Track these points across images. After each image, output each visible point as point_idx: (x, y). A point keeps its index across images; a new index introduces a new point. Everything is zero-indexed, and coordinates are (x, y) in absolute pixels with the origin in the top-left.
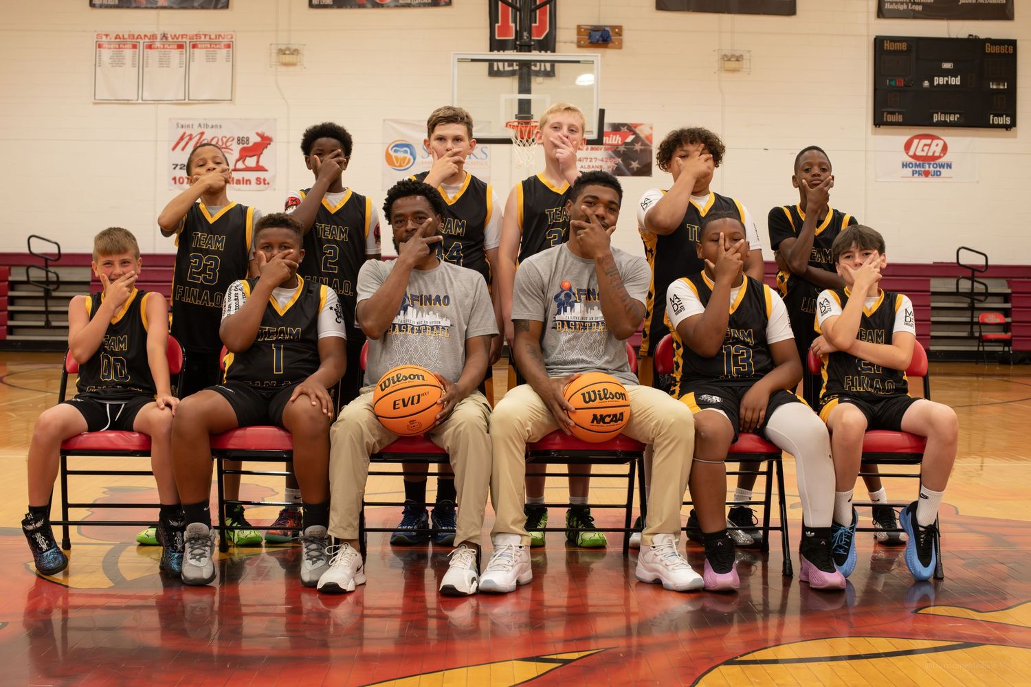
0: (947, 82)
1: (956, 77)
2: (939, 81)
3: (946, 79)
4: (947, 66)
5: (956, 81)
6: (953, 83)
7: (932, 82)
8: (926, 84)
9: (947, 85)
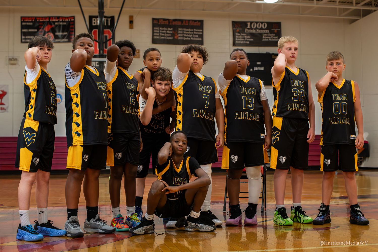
0: (259, 69)
1: (262, 67)
2: (256, 69)
3: (258, 68)
4: (259, 63)
5: (262, 69)
6: (261, 70)
7: (253, 69)
8: (251, 70)
9: (259, 70)
